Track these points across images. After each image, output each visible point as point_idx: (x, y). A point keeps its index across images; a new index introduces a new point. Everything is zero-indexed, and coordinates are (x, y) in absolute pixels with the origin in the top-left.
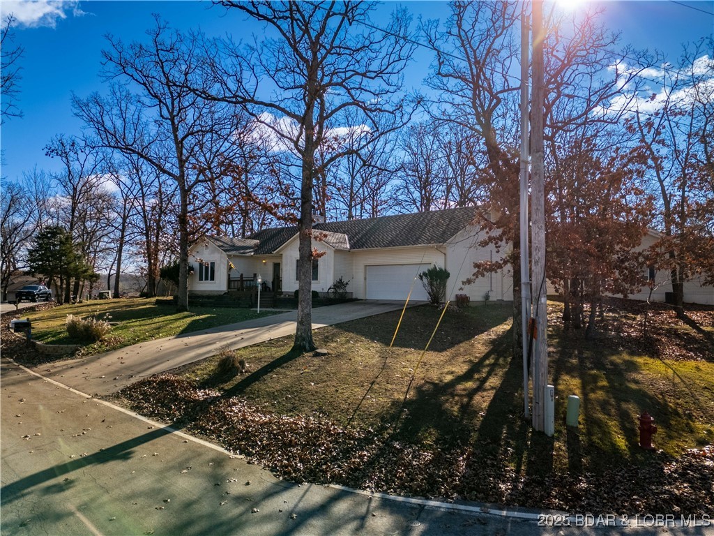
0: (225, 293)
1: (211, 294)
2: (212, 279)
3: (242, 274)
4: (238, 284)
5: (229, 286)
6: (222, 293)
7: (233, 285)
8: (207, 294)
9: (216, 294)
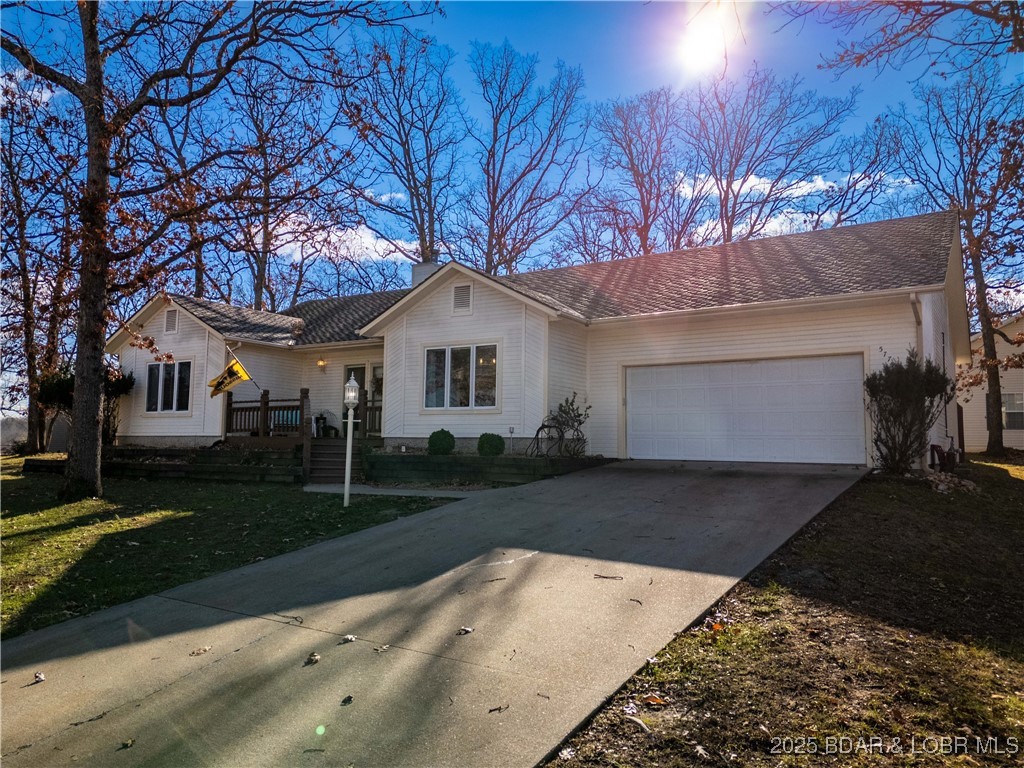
0: (216, 444)
1: (178, 445)
2: (183, 405)
3: (266, 393)
4: (254, 420)
5: (229, 426)
6: (210, 443)
7: (239, 420)
8: (168, 444)
9: (192, 444)
